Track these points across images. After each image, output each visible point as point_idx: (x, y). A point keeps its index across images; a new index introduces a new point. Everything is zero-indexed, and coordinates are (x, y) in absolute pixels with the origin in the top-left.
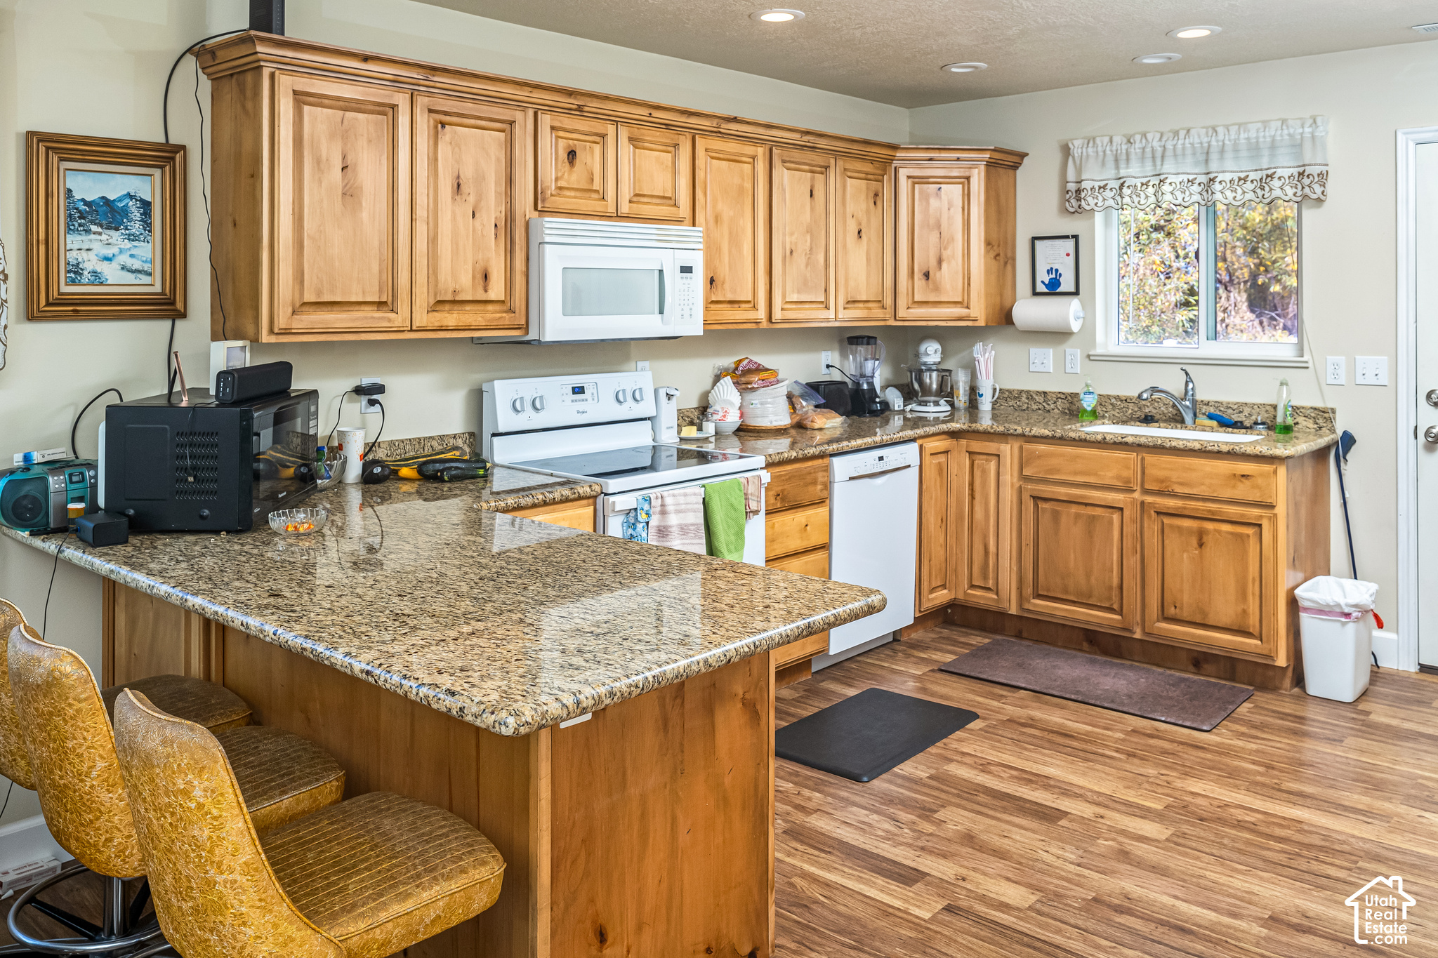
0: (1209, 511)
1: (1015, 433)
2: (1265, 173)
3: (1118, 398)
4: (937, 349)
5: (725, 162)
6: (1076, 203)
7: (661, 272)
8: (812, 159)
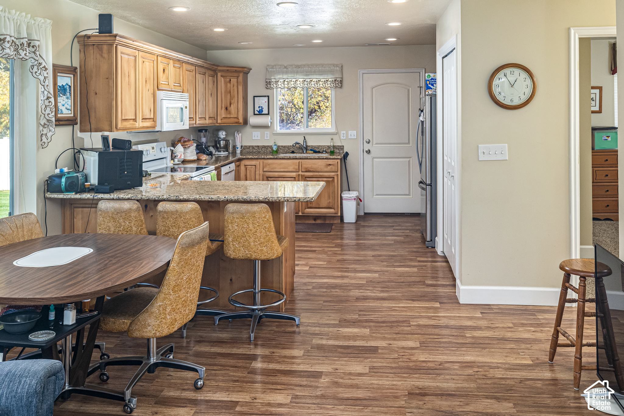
0: (320, 175)
1: (261, 158)
2: (326, 79)
3: (282, 146)
4: (224, 133)
5: (189, 72)
6: (269, 86)
7: (182, 108)
8: (203, 70)
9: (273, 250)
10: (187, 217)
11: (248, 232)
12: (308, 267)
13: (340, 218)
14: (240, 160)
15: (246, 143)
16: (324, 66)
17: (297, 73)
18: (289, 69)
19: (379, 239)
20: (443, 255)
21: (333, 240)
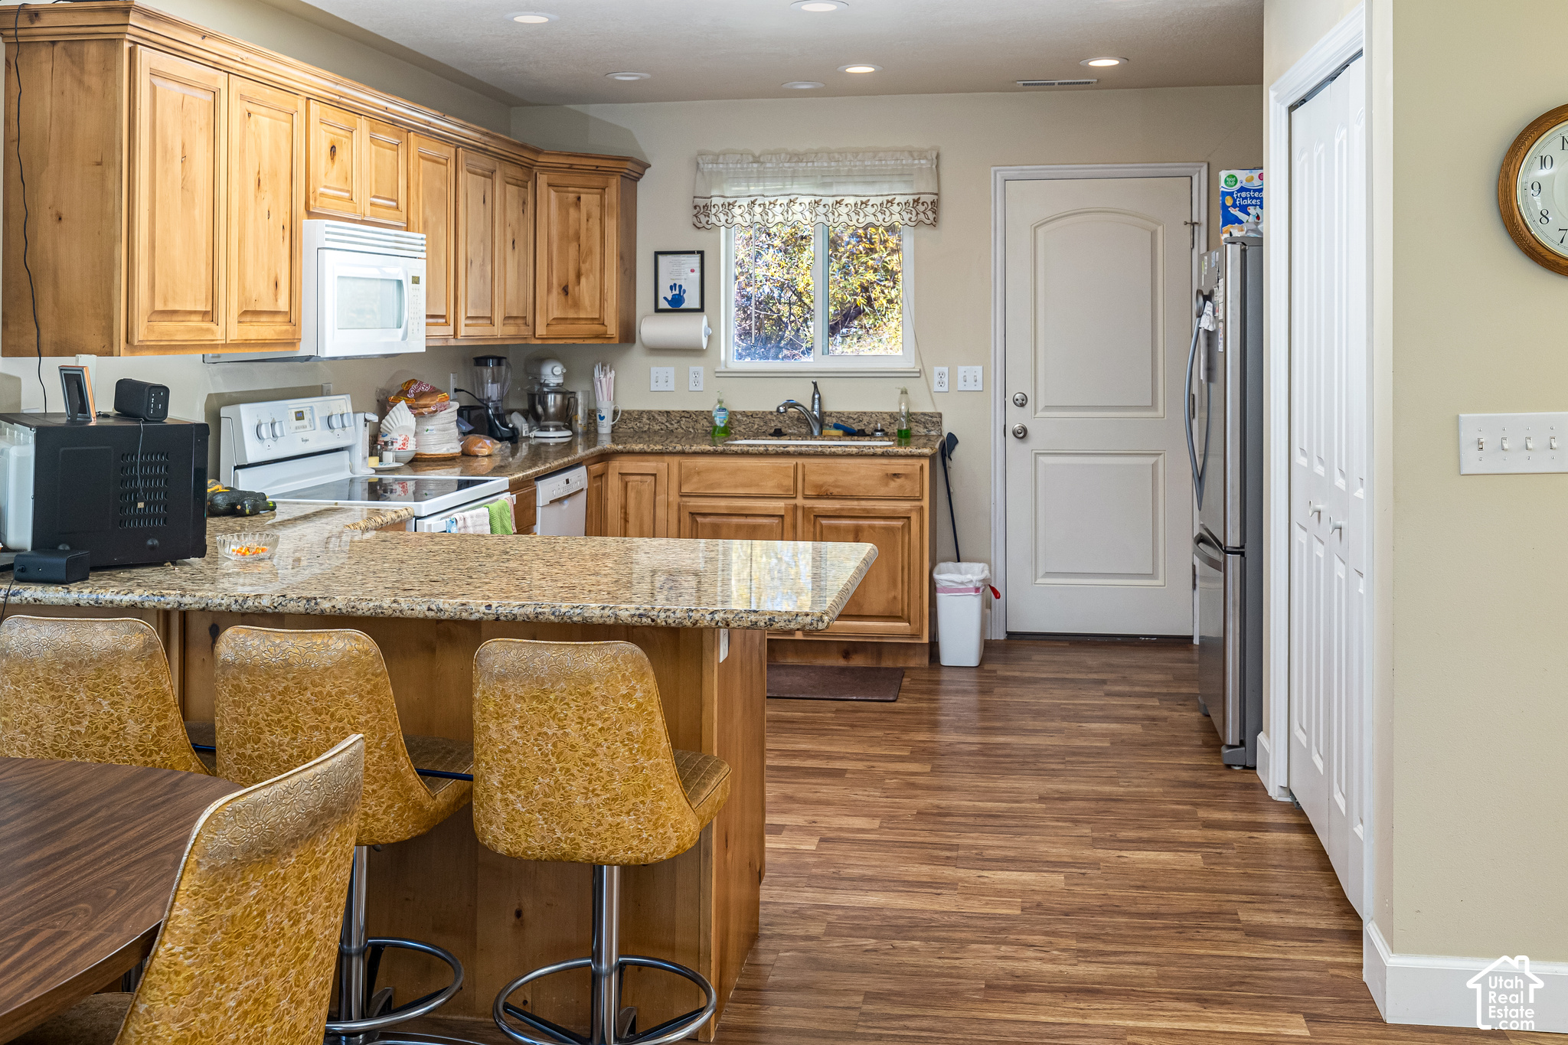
0: (863, 510)
1: (675, 451)
2: (885, 199)
3: (744, 414)
4: (559, 370)
5: (430, 163)
6: (703, 219)
7: (400, 283)
8: (485, 162)
9: (663, 826)
10: (328, 688)
11: (561, 753)
12: (816, 840)
13: (927, 649)
14: (605, 457)
15: (633, 402)
16: (881, 155)
17: (794, 177)
18: (769, 165)
19: (1060, 731)
20: (1289, 800)
21: (906, 730)
